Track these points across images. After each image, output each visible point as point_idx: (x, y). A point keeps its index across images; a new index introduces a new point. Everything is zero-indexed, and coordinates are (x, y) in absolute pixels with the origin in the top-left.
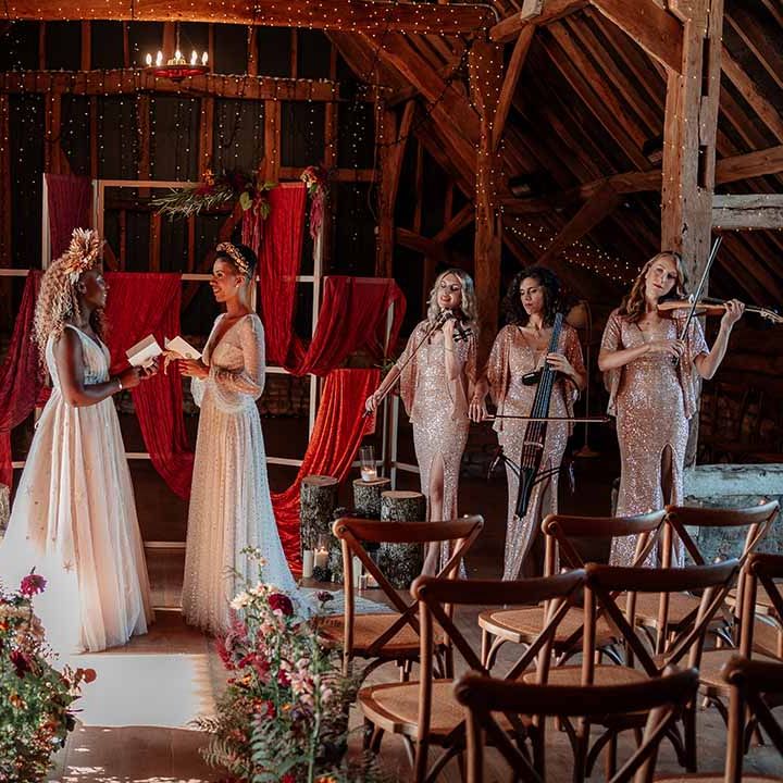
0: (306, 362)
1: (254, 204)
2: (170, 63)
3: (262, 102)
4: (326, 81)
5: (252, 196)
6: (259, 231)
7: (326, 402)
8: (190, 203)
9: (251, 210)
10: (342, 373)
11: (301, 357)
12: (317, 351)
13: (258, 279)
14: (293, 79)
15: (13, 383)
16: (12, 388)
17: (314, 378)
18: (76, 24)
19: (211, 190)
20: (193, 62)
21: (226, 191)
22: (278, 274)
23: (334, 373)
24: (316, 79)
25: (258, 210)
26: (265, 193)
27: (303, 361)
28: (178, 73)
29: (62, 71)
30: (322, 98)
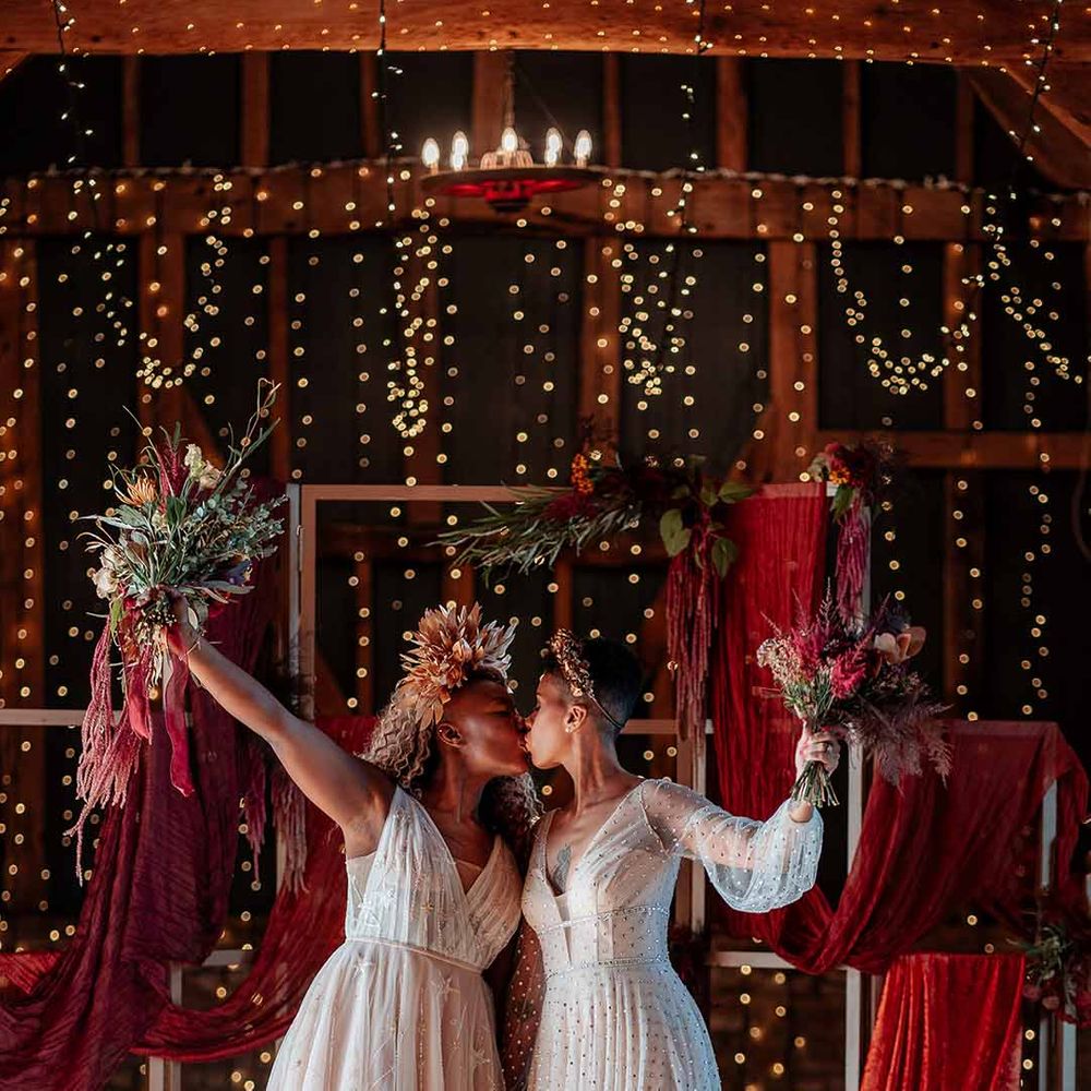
0: (834, 935)
1: (696, 538)
2: (488, 162)
3: (762, 244)
4: (944, 184)
5: (691, 517)
6: (710, 609)
7: (888, 1038)
8: (532, 539)
9: (688, 553)
10: (926, 966)
11: (821, 924)
12: (862, 908)
13: (709, 729)
14: (850, 181)
15: (91, 992)
16: (90, 1005)
17: (853, 979)
18: (233, 63)
19: (586, 507)
20: (551, 158)
21: (623, 508)
22: (759, 716)
23: (905, 966)
24: (915, 179)
25: (706, 554)
26: (721, 512)
27: (826, 935)
28: (509, 189)
29: (186, 169)
30: (932, 233)
